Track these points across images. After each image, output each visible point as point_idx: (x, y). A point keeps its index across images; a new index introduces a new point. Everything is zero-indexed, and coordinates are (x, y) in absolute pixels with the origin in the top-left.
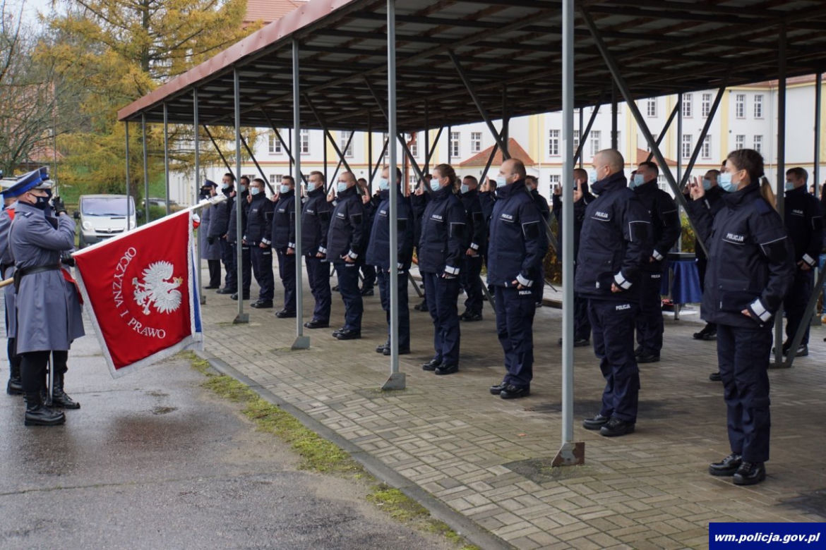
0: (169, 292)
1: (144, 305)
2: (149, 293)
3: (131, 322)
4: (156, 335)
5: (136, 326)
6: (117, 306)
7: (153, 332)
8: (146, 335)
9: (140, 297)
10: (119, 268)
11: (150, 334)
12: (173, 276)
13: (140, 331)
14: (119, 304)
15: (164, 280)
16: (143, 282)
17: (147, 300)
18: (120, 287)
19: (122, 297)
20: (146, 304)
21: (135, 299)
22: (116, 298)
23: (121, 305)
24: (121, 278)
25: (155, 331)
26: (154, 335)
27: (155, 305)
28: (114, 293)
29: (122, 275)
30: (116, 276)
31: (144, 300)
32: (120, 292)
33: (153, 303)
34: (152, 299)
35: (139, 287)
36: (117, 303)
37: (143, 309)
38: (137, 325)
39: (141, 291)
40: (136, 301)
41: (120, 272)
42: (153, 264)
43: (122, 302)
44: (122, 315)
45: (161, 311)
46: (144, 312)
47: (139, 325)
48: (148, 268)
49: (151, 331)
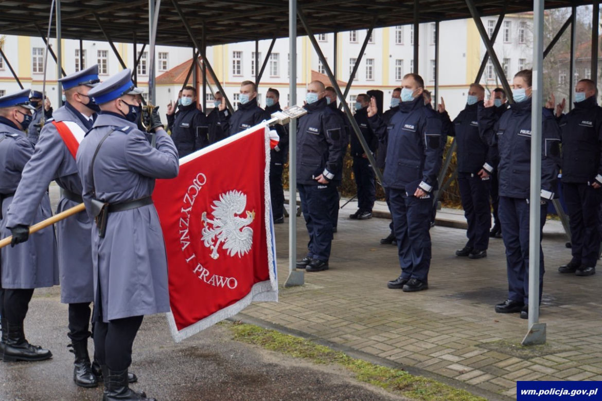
0: (241, 230)
1: (212, 247)
2: (218, 231)
3: (197, 269)
4: (226, 284)
5: (203, 274)
6: (183, 248)
7: (221, 281)
8: (214, 284)
9: (207, 237)
10: (187, 200)
11: (218, 284)
12: (246, 209)
13: (207, 281)
14: (185, 246)
15: (236, 215)
16: (212, 218)
17: (215, 240)
18: (187, 225)
19: (188, 237)
20: (214, 245)
21: (202, 239)
22: (182, 238)
23: (187, 247)
24: (189, 212)
25: (224, 280)
26: (223, 285)
27: (224, 247)
28: (181, 232)
29: (190, 209)
30: (183, 210)
31: (213, 240)
32: (187, 231)
33: (222, 244)
34: (221, 239)
35: (208, 224)
36: (183, 245)
37: (211, 252)
38: (203, 272)
39: (209, 229)
40: (203, 241)
41: (187, 205)
42: (223, 195)
43: (188, 243)
44: (188, 260)
45: (232, 255)
46: (212, 256)
47: (206, 273)
48: (219, 200)
49: (219, 279)
